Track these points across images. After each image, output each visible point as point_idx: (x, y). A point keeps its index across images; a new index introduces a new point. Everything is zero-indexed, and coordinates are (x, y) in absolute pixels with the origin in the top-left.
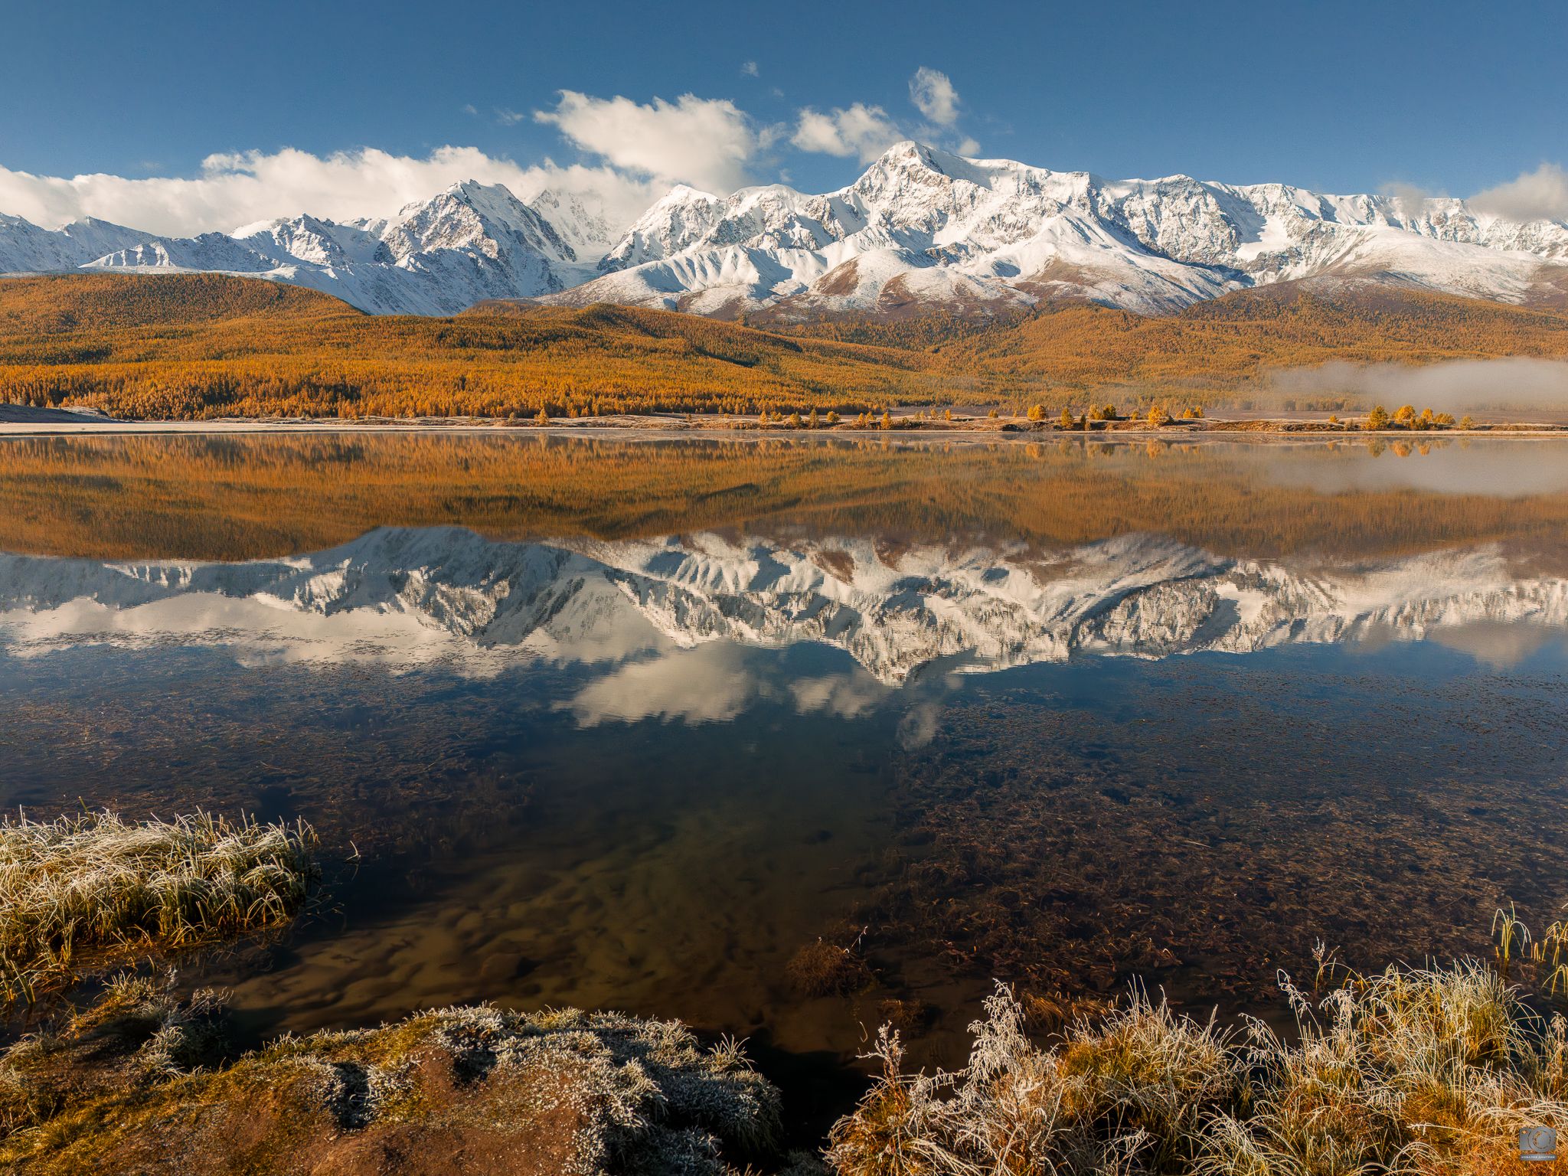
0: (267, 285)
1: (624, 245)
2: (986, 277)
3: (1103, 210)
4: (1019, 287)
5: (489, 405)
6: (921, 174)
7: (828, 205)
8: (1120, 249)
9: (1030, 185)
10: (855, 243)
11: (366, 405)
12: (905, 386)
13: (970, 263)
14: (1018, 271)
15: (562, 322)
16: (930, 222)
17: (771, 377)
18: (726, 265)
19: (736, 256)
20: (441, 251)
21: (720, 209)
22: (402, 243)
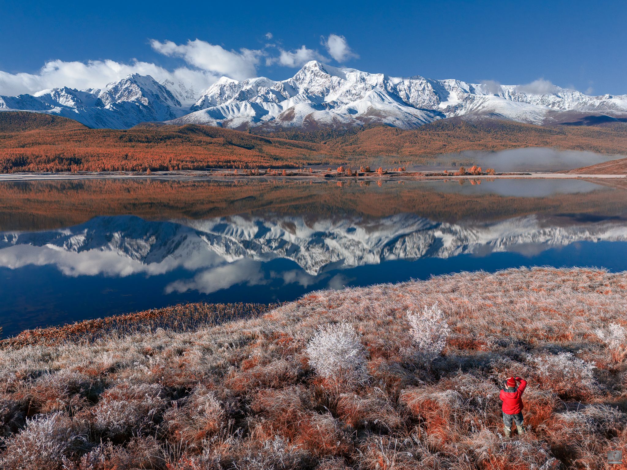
0: (47, 116)
1: (201, 100)
2: (345, 114)
3: (389, 89)
4: (357, 118)
5: (136, 166)
6: (319, 74)
7: (283, 85)
8: (396, 104)
9: (361, 78)
10: (293, 101)
11: (84, 166)
12: (312, 157)
13: (338, 109)
14: (356, 112)
15: (173, 132)
16: (323, 93)
17: (258, 154)
18: (242, 108)
19: (246, 105)
20: (124, 102)
21: (239, 86)
22: (107, 99)
